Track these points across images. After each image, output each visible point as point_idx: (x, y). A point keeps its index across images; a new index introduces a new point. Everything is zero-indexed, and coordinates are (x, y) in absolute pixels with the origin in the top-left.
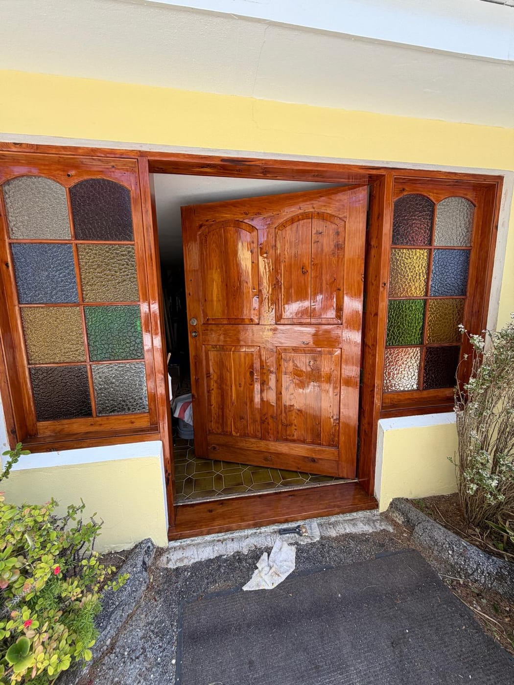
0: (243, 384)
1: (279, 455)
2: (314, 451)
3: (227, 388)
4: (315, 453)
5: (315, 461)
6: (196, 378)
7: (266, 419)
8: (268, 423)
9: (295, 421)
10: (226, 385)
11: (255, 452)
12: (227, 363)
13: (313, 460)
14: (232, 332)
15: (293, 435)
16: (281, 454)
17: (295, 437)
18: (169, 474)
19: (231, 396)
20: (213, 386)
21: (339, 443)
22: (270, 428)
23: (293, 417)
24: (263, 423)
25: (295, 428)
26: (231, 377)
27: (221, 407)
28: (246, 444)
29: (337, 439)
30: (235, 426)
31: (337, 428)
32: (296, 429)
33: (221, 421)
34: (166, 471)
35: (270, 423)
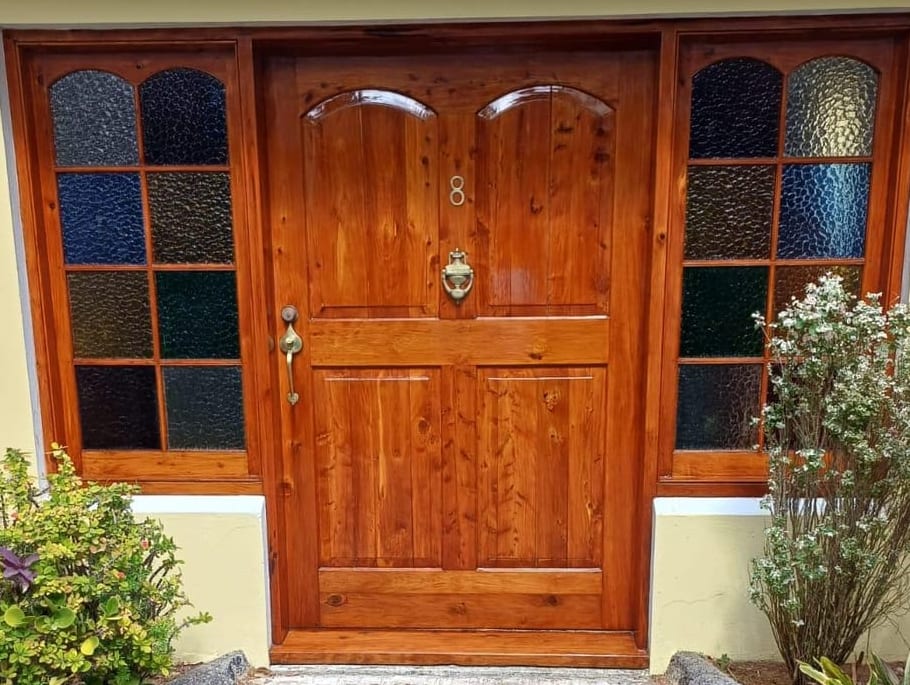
0: (403, 450)
1: (481, 596)
2: (554, 580)
3: (366, 462)
4: (556, 584)
5: (555, 601)
6: (292, 444)
7: (454, 522)
8: (459, 531)
9: (516, 521)
10: (365, 455)
11: (431, 598)
12: (367, 407)
13: (552, 600)
14: (379, 335)
15: (512, 552)
16: (488, 595)
17: (516, 555)
18: (275, 555)
19: (377, 479)
20: (335, 458)
21: (602, 560)
22: (462, 541)
23: (511, 514)
24: (448, 532)
25: (515, 535)
26: (376, 438)
27: (353, 505)
28: (409, 582)
29: (598, 551)
30: (384, 546)
31: (600, 528)
32: (516, 539)
33: (351, 538)
34: (270, 549)
35: (462, 531)
